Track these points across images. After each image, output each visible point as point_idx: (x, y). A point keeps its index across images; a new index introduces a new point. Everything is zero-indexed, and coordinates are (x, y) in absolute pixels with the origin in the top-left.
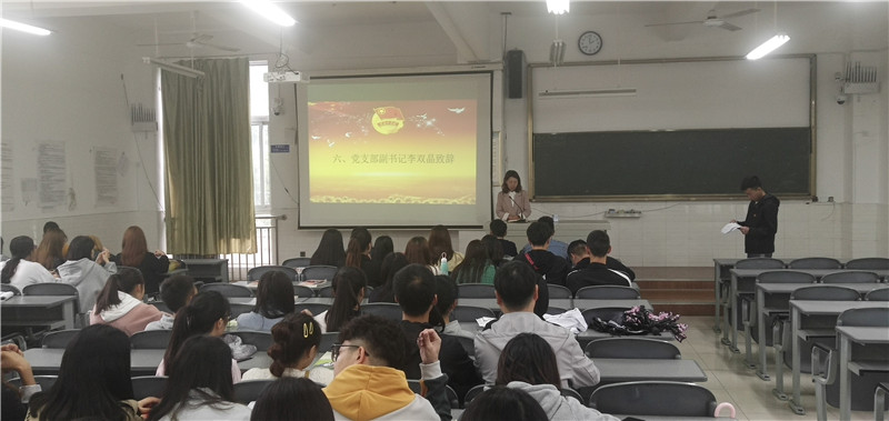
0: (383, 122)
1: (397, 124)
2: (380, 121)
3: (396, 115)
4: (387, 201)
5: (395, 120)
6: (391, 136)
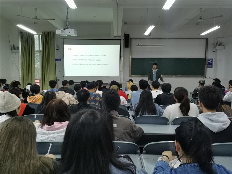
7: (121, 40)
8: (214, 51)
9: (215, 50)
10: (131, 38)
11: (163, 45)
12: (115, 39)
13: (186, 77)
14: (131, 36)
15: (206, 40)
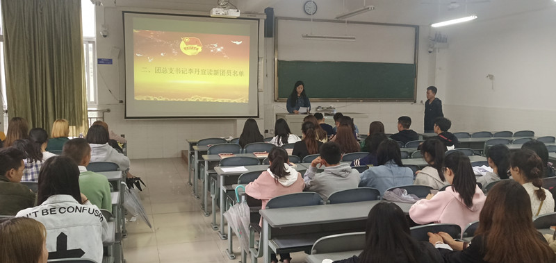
0: (188, 47)
1: (197, 49)
2: (185, 46)
3: (196, 43)
4: (190, 100)
5: (196, 46)
6: (193, 57)
7: (259, 20)
8: (430, 52)
9: (431, 50)
10: (276, 18)
11: (354, 38)
12: (247, 17)
13: (382, 101)
14: (276, 13)
15: (416, 30)
